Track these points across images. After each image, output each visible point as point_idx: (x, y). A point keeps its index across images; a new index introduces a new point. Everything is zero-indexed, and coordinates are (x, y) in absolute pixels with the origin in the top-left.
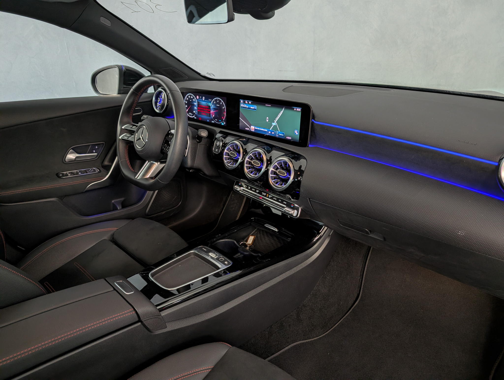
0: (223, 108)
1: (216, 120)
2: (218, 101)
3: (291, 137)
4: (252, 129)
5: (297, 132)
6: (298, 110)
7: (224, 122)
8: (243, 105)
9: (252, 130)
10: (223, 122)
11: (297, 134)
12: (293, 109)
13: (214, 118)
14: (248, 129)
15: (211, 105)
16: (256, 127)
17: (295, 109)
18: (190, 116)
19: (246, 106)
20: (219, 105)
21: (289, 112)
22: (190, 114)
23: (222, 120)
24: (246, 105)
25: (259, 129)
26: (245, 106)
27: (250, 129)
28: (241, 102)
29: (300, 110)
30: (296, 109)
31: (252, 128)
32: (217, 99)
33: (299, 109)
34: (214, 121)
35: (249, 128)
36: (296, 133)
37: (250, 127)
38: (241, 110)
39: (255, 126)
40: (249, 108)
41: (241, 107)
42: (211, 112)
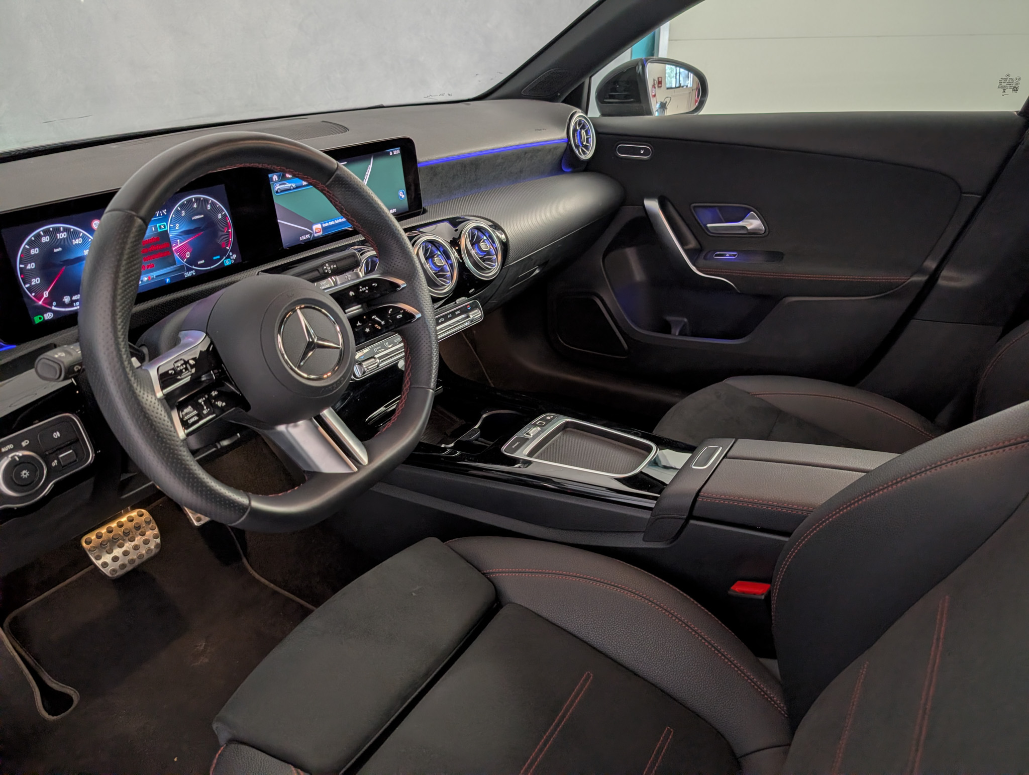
0: (220, 216)
1: (203, 262)
2: (195, 206)
3: (394, 209)
4: (316, 233)
5: (404, 194)
6: (395, 152)
7: (231, 254)
8: (280, 185)
9: (316, 235)
10: (229, 257)
11: (403, 196)
12: (389, 153)
13: (192, 261)
14: (308, 236)
15: (168, 228)
16: (325, 223)
17: (391, 154)
18: (73, 306)
19: (290, 185)
20: (202, 216)
21: (383, 162)
22: (67, 299)
23: (223, 253)
24: (289, 183)
25: (332, 223)
26: (288, 185)
27: (311, 234)
28: (274, 180)
29: (399, 152)
30: (393, 153)
31: (316, 229)
32: (190, 201)
33: (397, 151)
34: (192, 269)
35: (308, 233)
36: (401, 197)
37: (312, 229)
38: (278, 200)
39: (320, 221)
40: (297, 188)
41: (277, 192)
42: (174, 249)
